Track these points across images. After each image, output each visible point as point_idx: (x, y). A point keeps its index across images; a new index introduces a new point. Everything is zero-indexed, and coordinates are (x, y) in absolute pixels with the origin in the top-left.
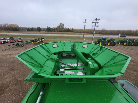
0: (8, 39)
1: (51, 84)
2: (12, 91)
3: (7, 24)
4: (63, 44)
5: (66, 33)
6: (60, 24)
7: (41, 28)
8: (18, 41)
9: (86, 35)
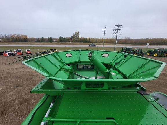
0: (15, 51)
1: (63, 96)
2: (17, 111)
3: (15, 35)
4: (78, 53)
5: (82, 43)
6: (74, 33)
7: (52, 38)
8: (26, 54)
9: (106, 45)
